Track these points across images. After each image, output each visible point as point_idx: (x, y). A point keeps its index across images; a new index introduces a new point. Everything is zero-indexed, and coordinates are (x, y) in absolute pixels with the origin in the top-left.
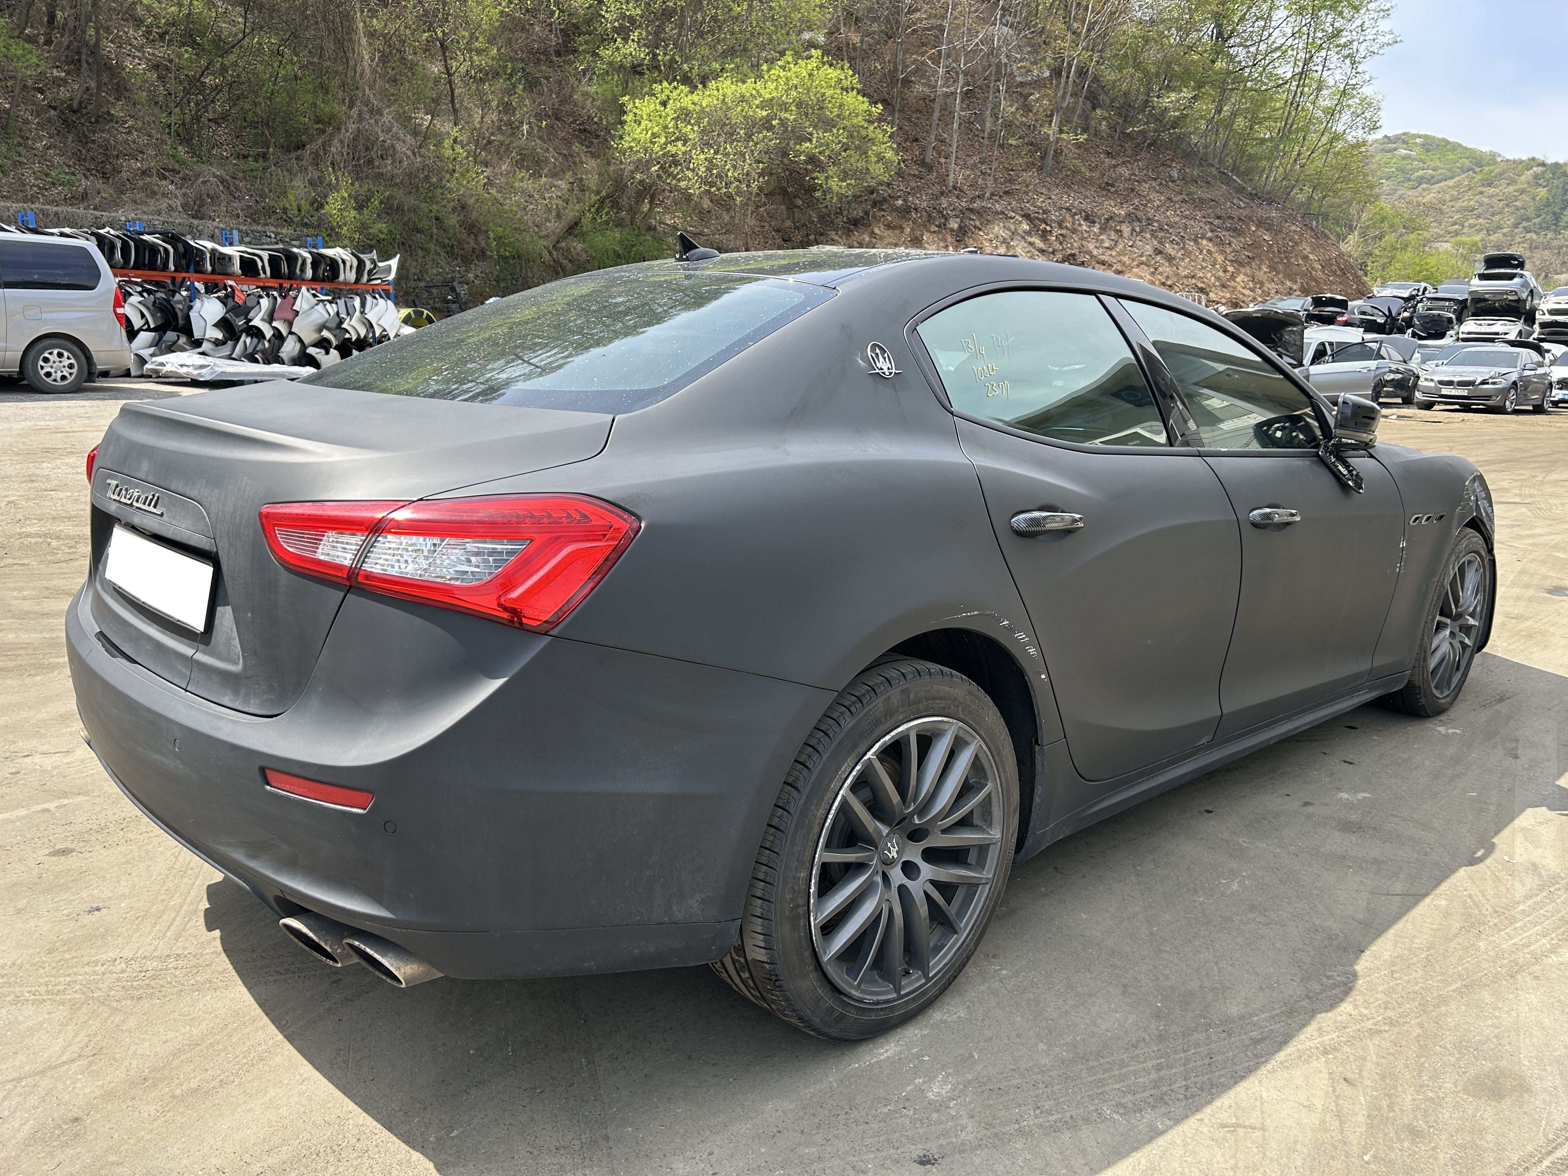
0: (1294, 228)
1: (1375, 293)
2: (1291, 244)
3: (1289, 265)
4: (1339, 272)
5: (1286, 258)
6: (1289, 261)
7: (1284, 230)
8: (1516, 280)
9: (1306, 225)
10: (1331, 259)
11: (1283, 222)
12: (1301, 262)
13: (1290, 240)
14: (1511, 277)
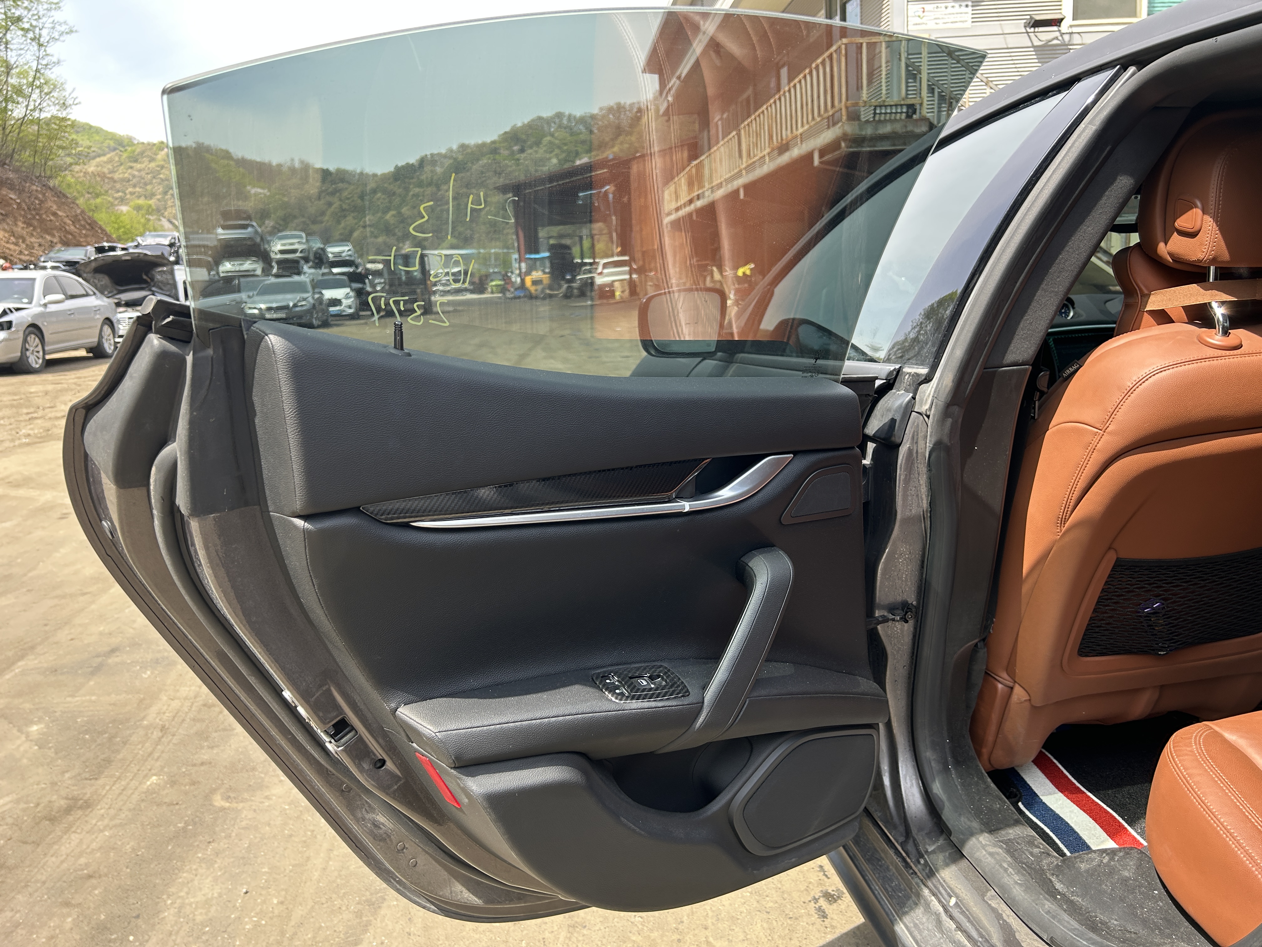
0: (34, 188)
1: (141, 242)
2: (37, 202)
3: (42, 221)
4: (88, 227)
5: (37, 214)
6: (41, 217)
7: (26, 190)
8: (250, 229)
9: (44, 185)
10: (77, 216)
11: (23, 182)
12: (52, 218)
13: (35, 198)
14: (244, 227)
